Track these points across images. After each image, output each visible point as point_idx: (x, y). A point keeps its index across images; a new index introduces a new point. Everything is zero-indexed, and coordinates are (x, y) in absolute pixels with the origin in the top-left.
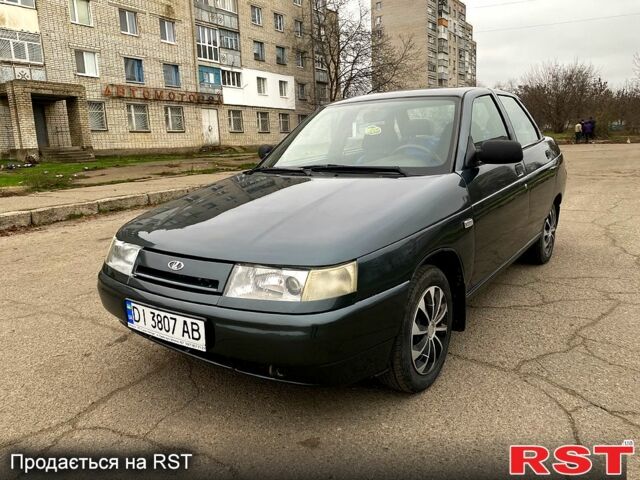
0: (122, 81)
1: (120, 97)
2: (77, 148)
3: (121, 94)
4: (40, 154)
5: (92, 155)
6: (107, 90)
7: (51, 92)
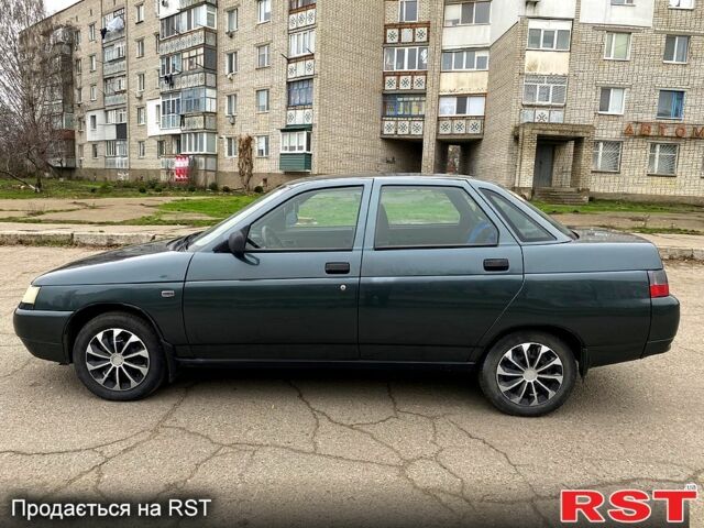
0: (650, 117)
1: (643, 136)
2: (573, 190)
3: (646, 133)
4: (533, 193)
5: (586, 198)
6: (629, 128)
7: (557, 133)
